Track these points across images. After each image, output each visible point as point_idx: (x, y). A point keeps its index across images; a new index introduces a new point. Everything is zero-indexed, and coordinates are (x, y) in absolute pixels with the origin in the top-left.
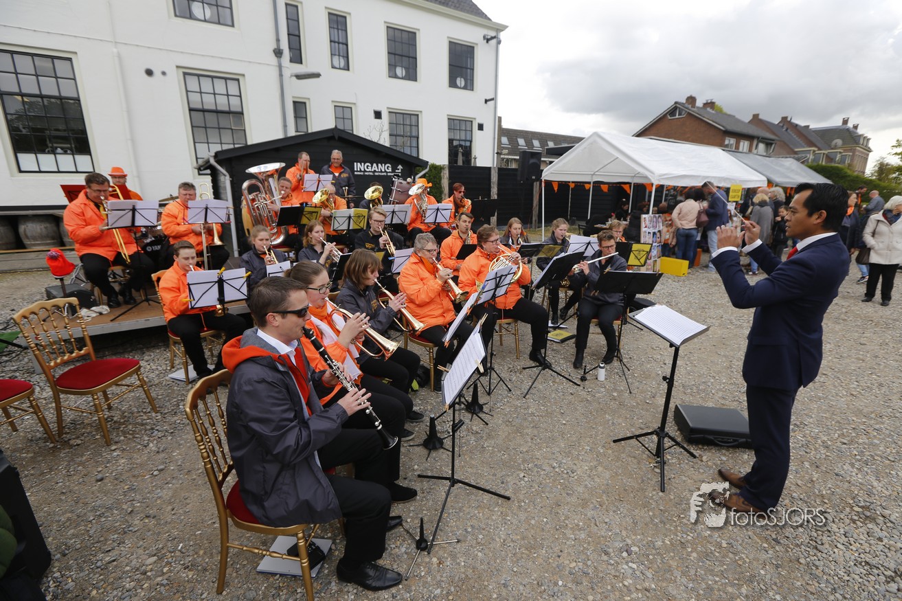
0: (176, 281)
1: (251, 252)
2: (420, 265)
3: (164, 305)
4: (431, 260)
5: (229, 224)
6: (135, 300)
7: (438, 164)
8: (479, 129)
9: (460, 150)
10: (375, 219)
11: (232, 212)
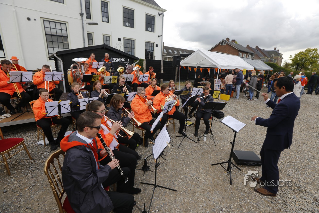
0: (40, 105)
1: (72, 93)
2: (139, 99)
3: (35, 114)
4: (143, 97)
5: (62, 81)
6: (22, 112)
7: (142, 59)
8: (156, 46)
9: (150, 54)
10: (121, 80)
11: (63, 76)
